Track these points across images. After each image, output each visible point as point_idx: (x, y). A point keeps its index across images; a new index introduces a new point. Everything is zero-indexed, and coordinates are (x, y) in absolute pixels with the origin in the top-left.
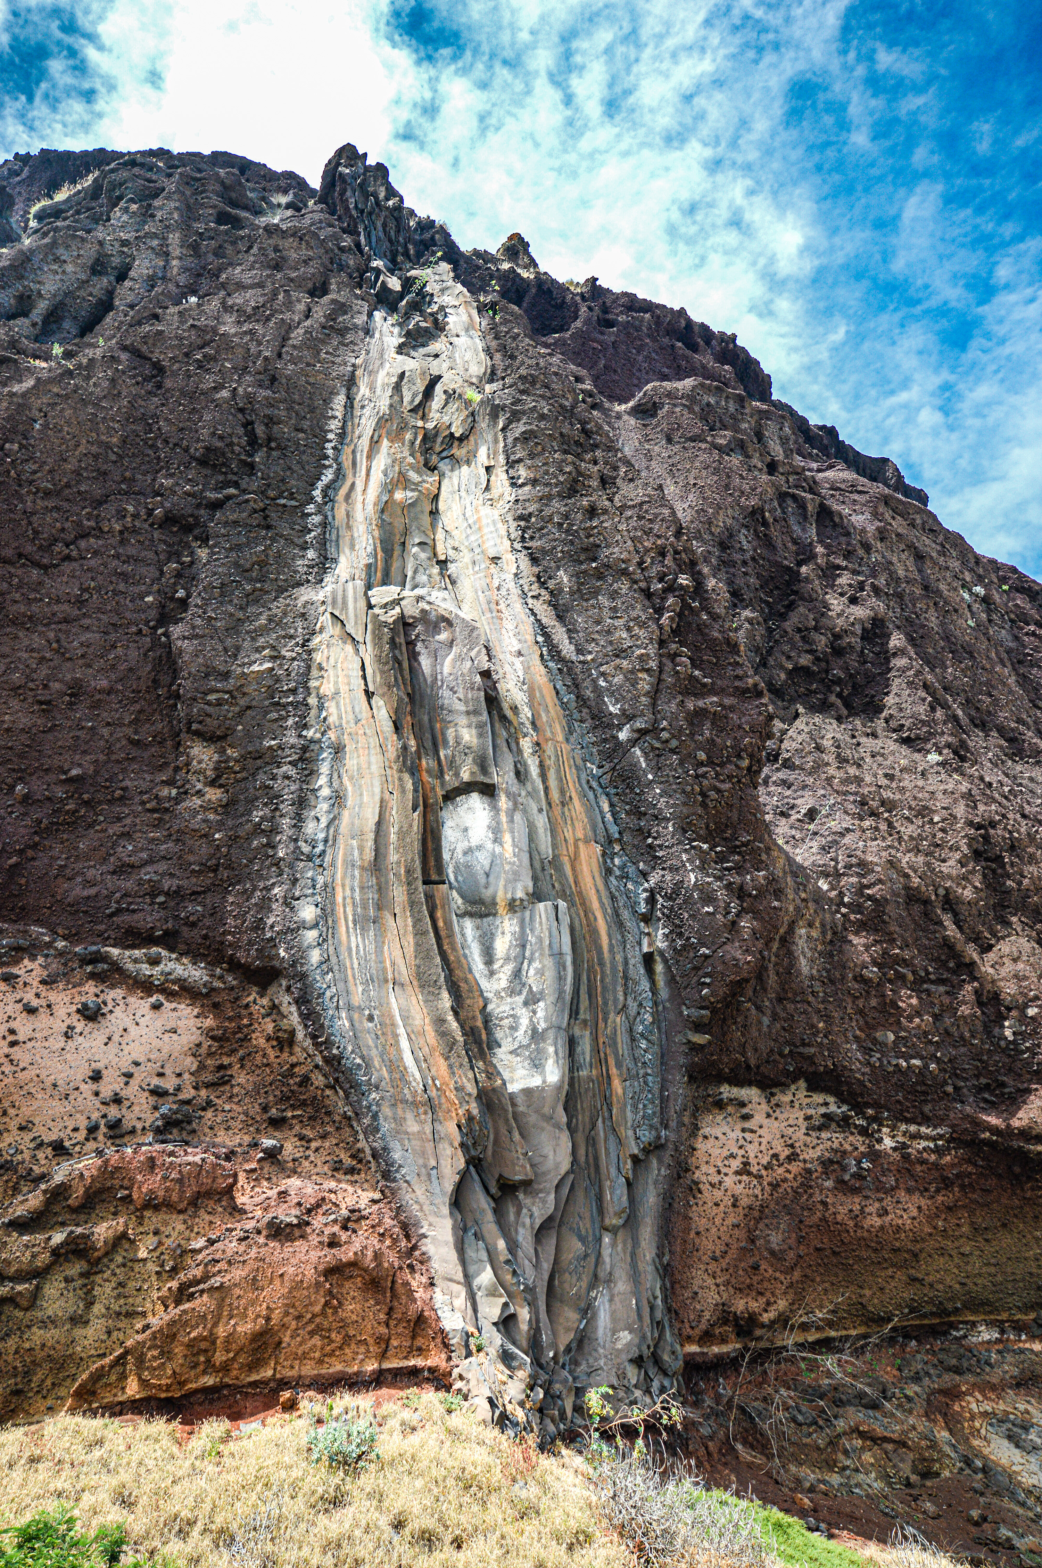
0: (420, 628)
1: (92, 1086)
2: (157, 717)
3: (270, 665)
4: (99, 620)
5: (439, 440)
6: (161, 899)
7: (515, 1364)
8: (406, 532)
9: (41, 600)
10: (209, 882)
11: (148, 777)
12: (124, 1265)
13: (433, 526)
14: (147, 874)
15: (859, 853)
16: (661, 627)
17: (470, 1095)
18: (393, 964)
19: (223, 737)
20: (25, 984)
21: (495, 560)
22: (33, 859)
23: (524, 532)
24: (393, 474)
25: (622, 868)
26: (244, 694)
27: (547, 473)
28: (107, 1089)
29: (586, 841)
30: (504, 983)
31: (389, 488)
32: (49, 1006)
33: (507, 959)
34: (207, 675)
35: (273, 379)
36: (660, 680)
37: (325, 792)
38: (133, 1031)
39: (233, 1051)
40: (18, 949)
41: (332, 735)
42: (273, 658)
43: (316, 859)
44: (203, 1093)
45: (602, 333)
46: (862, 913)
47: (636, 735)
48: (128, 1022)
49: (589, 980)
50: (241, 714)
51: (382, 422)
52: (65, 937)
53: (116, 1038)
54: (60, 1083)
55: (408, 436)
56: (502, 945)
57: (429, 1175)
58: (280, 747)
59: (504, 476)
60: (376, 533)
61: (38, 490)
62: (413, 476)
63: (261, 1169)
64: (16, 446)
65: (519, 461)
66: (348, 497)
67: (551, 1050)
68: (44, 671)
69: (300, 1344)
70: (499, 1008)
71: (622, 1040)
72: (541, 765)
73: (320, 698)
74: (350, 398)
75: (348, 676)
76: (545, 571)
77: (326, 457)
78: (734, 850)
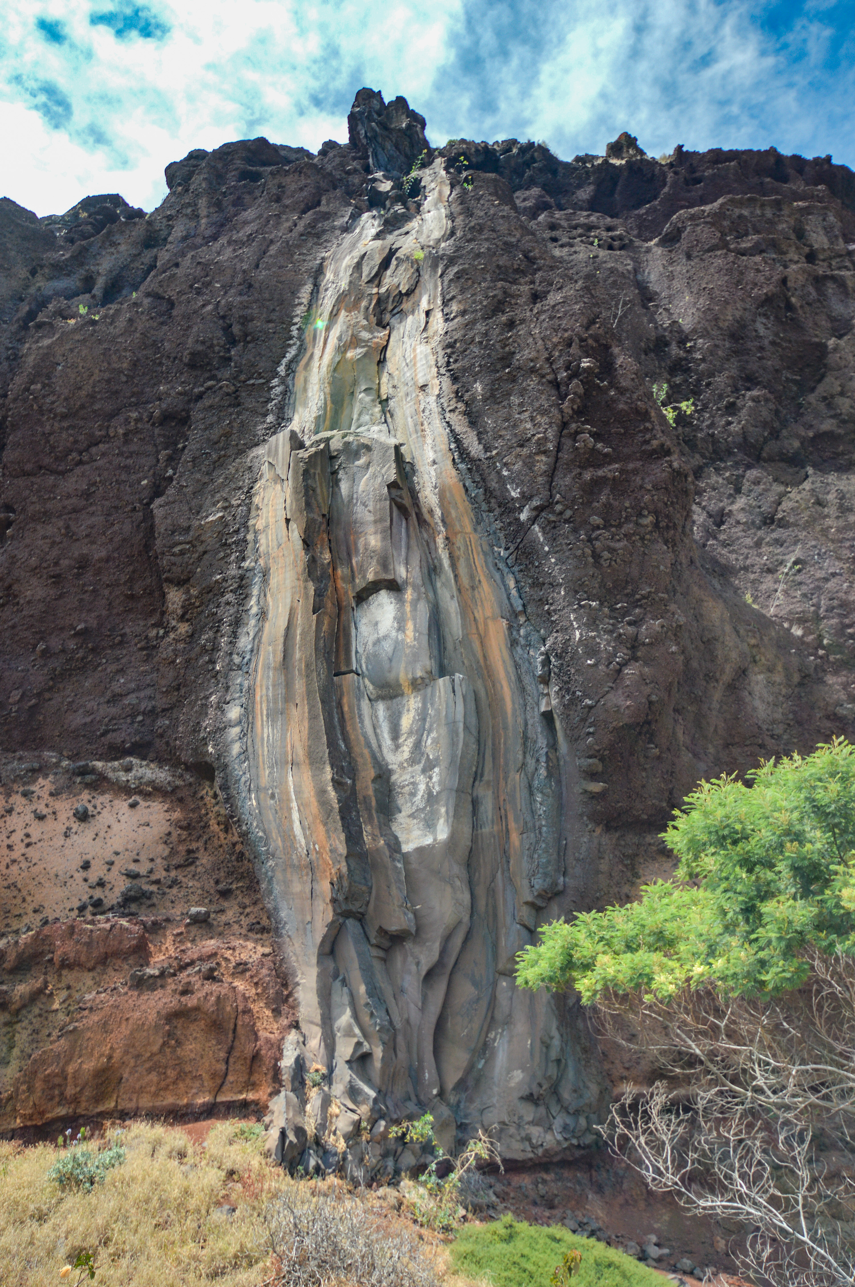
0: (342, 458)
1: (83, 874)
2: (147, 574)
3: (221, 514)
4: (103, 506)
5: (391, 299)
6: (140, 718)
7: (360, 1099)
8: (355, 383)
9: (55, 498)
10: (174, 699)
11: (142, 623)
12: (40, 1015)
13: (379, 373)
14: (131, 699)
15: (841, 595)
16: (561, 411)
17: (341, 855)
18: (293, 747)
19: (187, 580)
20: (39, 798)
21: (423, 388)
22: (50, 699)
23: (449, 357)
24: (347, 338)
25: (526, 637)
26: (202, 542)
27: (474, 302)
28: (94, 875)
29: (494, 618)
30: (406, 755)
31: (342, 349)
32: (54, 813)
33: (410, 733)
34: (173, 532)
35: (250, 286)
36: (557, 459)
37: (254, 610)
38: (116, 827)
39: (199, 837)
40: (33, 771)
41: (261, 562)
42: (225, 508)
43: (244, 668)
44: (173, 874)
45: (689, 191)
46: (841, 653)
47: (534, 513)
48: (112, 820)
49: (494, 745)
50: (200, 559)
51: (341, 299)
52: (69, 758)
53: (102, 834)
54: (60, 873)
55: (364, 303)
56: (407, 721)
57: (305, 929)
58: (225, 580)
59: (440, 314)
60: (328, 390)
61: (56, 415)
62: (365, 335)
63: (188, 932)
64: (39, 386)
65: (453, 298)
66: (308, 364)
67: (443, 810)
68: (55, 552)
69: (138, 1080)
70: (400, 778)
71: (521, 795)
72: (451, 557)
73: (255, 532)
74: (316, 285)
75: (276, 510)
76: (463, 386)
77: (291, 338)
78: (636, 604)
